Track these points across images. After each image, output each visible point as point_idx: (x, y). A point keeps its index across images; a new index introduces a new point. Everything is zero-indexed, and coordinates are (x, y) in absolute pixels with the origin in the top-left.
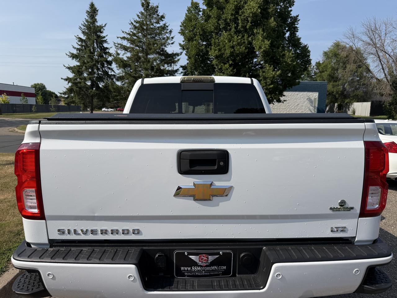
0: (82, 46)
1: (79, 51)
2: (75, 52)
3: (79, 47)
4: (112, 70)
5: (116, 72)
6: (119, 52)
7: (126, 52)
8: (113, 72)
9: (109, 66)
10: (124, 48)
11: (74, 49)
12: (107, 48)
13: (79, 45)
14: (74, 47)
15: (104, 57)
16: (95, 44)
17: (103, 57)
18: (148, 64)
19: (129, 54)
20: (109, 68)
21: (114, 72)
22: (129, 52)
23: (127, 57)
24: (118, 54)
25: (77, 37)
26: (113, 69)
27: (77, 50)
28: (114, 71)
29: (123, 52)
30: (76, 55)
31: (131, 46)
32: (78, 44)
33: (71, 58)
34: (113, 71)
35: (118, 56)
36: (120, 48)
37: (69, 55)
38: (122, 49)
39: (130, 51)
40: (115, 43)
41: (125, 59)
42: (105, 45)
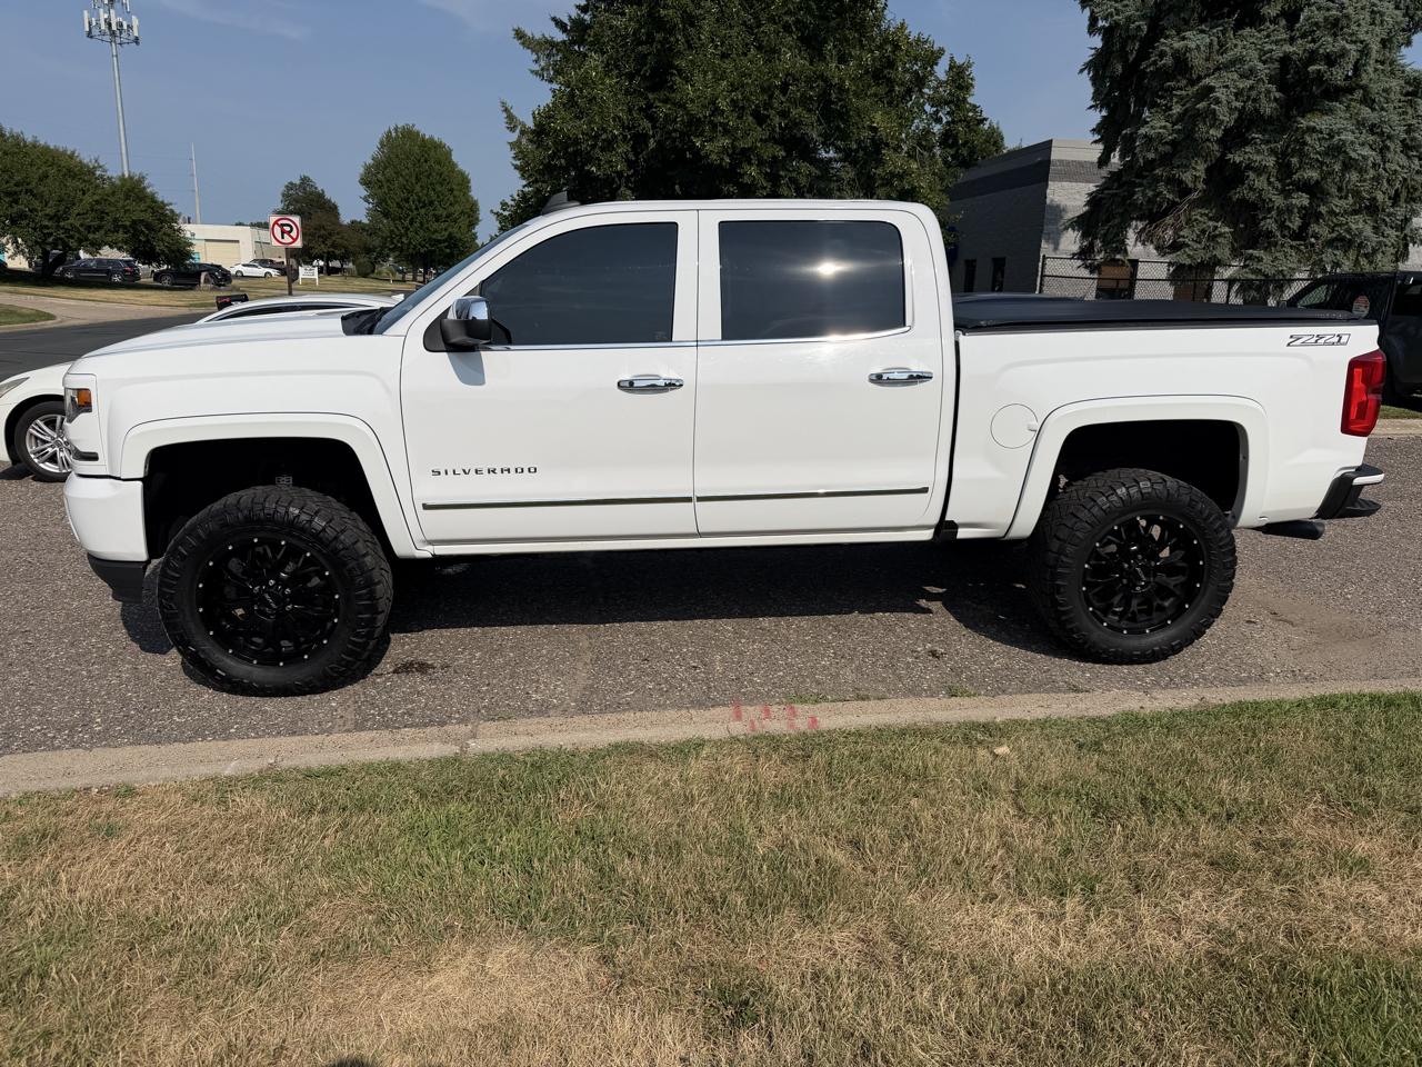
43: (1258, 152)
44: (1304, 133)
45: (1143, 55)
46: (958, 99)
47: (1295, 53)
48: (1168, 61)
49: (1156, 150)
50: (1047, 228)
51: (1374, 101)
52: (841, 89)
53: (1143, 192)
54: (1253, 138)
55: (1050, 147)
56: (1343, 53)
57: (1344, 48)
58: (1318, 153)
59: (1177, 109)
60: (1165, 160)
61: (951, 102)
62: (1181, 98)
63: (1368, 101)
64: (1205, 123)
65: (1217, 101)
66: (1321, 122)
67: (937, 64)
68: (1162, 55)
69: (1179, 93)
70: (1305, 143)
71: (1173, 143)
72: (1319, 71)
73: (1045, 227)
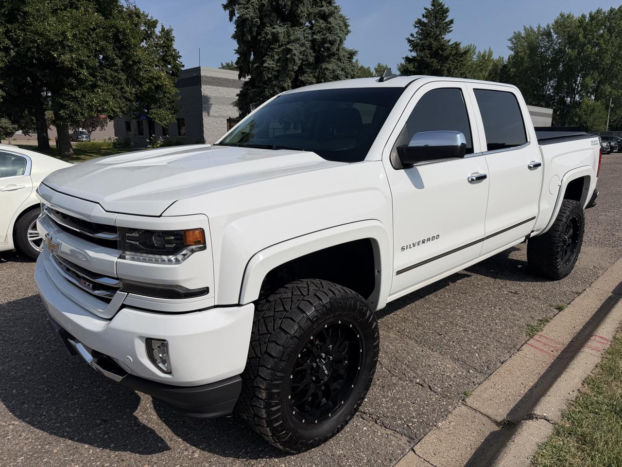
43: (309, 76)
44: (324, 70)
45: (259, 34)
46: (168, 45)
47: (318, 39)
48: (269, 36)
49: (271, 73)
50: (204, 106)
51: (341, 59)
52: (124, 34)
53: (269, 90)
54: (307, 71)
55: (200, 70)
56: (335, 41)
57: (335, 39)
58: (330, 78)
59: (276, 57)
60: (276, 77)
61: (166, 46)
62: (276, 53)
63: (339, 59)
64: (291, 64)
65: (295, 55)
66: (330, 66)
67: (156, 27)
68: (267, 34)
69: (276, 50)
70: (325, 74)
71: (278, 71)
72: (328, 46)
73: (203, 105)
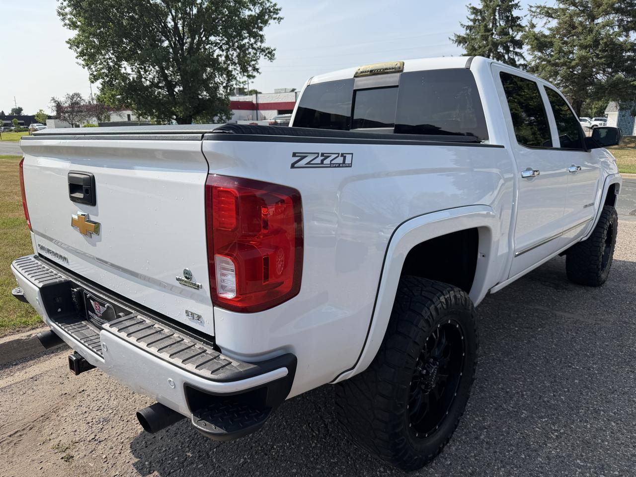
0: (474, 21)
1: (470, 30)
2: (463, 32)
3: (471, 23)
4: (521, 55)
5: (527, 60)
6: (535, 21)
7: (550, 19)
8: (522, 59)
9: (517, 50)
10: (547, 12)
11: (462, 28)
12: (518, 18)
13: (471, 20)
14: (462, 25)
15: (511, 33)
16: (497, 14)
17: (509, 34)
18: (589, 37)
19: (554, 23)
20: (516, 54)
21: (524, 59)
22: (555, 18)
23: (550, 29)
24: (533, 26)
25: (470, 7)
26: (523, 55)
27: (466, 28)
28: (525, 57)
29: (545, 19)
30: (464, 38)
31: (562, 6)
32: (469, 19)
33: (457, 43)
34: (523, 57)
35: (532, 29)
36: (540, 14)
37: (453, 40)
38: (542, 16)
39: (558, 17)
40: (531, 7)
41: (547, 33)
42: (515, 13)
